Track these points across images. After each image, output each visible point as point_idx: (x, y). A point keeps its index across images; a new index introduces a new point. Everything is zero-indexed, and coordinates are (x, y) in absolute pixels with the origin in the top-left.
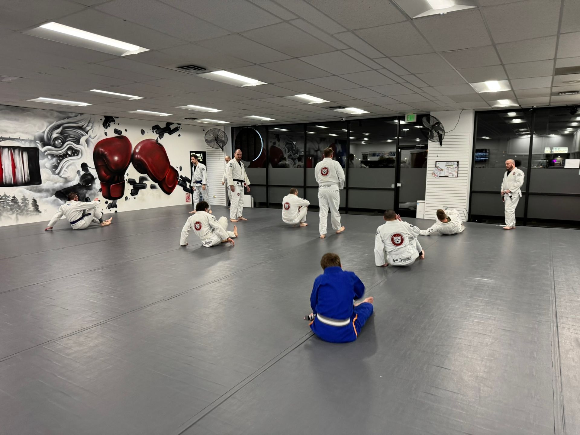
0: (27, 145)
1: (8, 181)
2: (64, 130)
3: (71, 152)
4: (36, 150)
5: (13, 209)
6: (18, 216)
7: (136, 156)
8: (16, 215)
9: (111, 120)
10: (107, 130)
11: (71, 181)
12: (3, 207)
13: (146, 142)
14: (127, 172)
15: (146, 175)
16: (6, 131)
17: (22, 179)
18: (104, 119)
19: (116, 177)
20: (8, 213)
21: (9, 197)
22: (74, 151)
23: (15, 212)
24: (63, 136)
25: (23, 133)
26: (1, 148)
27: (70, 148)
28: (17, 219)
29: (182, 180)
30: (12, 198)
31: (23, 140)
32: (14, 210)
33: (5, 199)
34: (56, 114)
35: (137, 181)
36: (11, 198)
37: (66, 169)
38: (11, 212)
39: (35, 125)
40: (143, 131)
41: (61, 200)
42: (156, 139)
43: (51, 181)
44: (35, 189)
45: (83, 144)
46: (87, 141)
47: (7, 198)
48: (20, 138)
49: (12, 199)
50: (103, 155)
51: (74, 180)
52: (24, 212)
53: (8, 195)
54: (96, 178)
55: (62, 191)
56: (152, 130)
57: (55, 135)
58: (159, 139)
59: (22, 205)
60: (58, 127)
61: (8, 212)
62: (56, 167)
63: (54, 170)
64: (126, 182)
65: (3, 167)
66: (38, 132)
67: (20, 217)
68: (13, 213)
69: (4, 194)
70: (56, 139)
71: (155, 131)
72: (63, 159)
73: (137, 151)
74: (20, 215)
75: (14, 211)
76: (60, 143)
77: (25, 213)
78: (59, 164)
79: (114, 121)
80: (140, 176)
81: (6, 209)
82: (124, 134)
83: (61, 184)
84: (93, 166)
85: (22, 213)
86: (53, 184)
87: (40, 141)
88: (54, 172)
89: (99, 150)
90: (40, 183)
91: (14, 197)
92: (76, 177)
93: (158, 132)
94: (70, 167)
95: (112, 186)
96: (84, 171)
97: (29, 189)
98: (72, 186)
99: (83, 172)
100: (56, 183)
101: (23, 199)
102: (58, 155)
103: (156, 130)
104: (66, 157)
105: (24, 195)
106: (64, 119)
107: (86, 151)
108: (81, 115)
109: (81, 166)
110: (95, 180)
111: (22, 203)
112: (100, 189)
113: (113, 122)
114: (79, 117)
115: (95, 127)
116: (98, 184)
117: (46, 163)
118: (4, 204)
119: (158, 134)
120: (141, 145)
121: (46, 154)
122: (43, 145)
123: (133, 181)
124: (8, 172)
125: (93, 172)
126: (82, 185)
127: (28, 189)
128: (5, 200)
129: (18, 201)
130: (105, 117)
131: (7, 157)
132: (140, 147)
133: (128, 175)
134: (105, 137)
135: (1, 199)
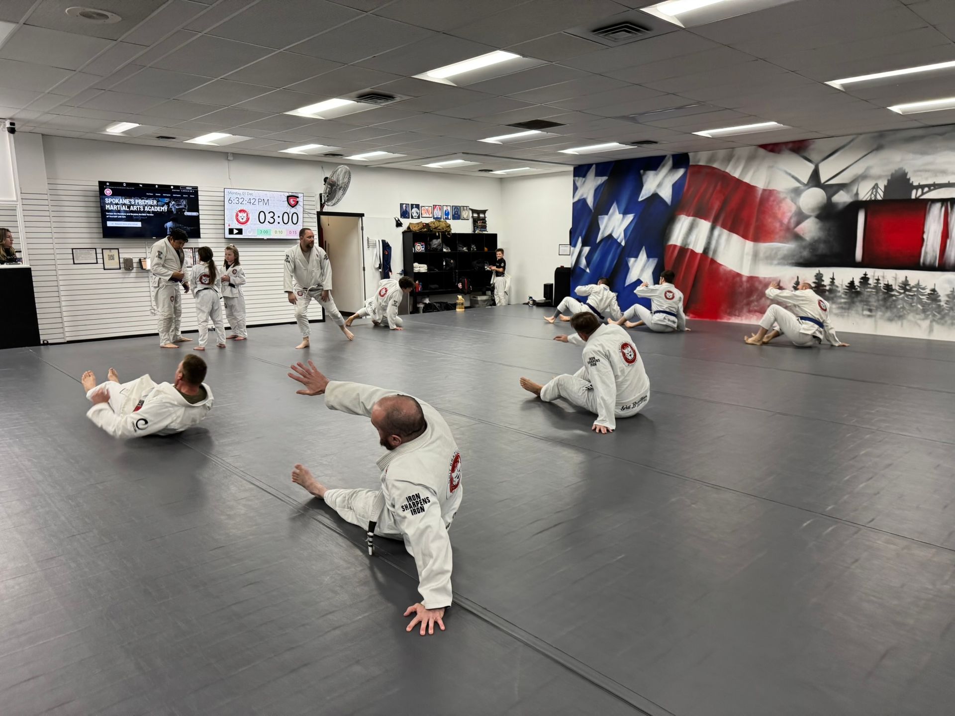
1: (929, 260)
5: (928, 310)
6: (934, 324)
8: (931, 322)
12: (911, 305)
16: (944, 172)
20: (918, 317)
21: (924, 289)
23: (931, 316)
26: (929, 203)
28: (931, 330)
30: (930, 292)
32: (929, 313)
33: (918, 291)
36: (928, 291)
38: (922, 316)
47: (920, 290)
49: (929, 294)
52: (947, 318)
53: (923, 284)
59: (945, 305)
61: (917, 314)
65: (925, 236)
67: (936, 327)
68: (926, 318)
69: (917, 282)
74: (938, 323)
75: (929, 315)
77: (949, 322)
81: (915, 308)
85: (942, 321)
91: (934, 290)
101: (951, 296)
105: (953, 289)
111: (947, 302)
118: (912, 299)
124: (933, 246)
128: (916, 293)
129: (940, 298)
131: (937, 218)
135: (910, 291)
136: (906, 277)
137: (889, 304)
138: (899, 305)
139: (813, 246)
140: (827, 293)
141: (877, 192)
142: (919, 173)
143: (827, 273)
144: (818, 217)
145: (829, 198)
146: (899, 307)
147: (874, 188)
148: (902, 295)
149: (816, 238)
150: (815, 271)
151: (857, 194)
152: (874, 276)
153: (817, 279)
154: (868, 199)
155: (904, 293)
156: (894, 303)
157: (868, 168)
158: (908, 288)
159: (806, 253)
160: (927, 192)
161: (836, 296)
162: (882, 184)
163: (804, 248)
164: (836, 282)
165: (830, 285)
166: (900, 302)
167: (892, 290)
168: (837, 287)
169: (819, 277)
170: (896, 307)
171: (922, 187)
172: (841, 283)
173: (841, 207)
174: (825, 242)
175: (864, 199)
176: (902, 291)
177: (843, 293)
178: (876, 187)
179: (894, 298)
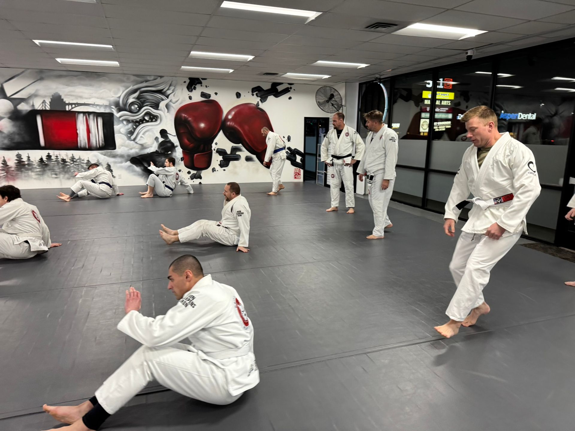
0: (102, 110)
1: (83, 145)
2: (141, 94)
3: (149, 117)
4: (111, 115)
7: (229, 123)
9: (197, 82)
10: (191, 94)
11: (148, 148)
13: (242, 107)
14: (215, 141)
15: (240, 145)
16: (81, 97)
17: (97, 143)
18: (188, 81)
19: (202, 145)
21: (83, 160)
22: (152, 117)
24: (140, 101)
25: (98, 98)
26: (77, 114)
27: (148, 114)
29: (290, 152)
31: (98, 105)
33: (80, 162)
34: (133, 78)
35: (229, 152)
36: (86, 162)
37: (143, 136)
39: (110, 91)
40: (238, 94)
41: (137, 166)
42: (256, 103)
43: (127, 146)
44: (109, 154)
45: (163, 110)
46: (167, 106)
48: (95, 104)
50: (186, 121)
51: (151, 147)
53: (82, 158)
54: (177, 146)
55: (138, 158)
56: (251, 93)
57: (131, 100)
58: (260, 103)
60: (135, 91)
62: (131, 133)
63: (129, 135)
64: (214, 152)
65: (78, 132)
66: (113, 97)
69: (79, 157)
70: (132, 104)
71: (255, 93)
72: (140, 124)
73: (230, 117)
76: (136, 108)
78: (135, 129)
79: (201, 83)
80: (232, 146)
82: (213, 97)
83: (137, 150)
84: (175, 134)
86: (128, 150)
87: (115, 106)
88: (129, 138)
89: (181, 116)
90: (115, 148)
91: (88, 161)
92: (153, 143)
93: (259, 95)
94: (147, 133)
95: (197, 156)
96: (164, 138)
97: (104, 154)
98: (149, 153)
99: (162, 139)
100: (131, 149)
102: (134, 121)
103: (257, 92)
104: (143, 123)
105: (98, 159)
106: (142, 82)
107: (166, 116)
108: (161, 78)
109: (160, 133)
110: (176, 148)
112: (181, 158)
113: (200, 85)
114: (159, 80)
115: (177, 90)
116: (178, 153)
117: (120, 129)
118: (78, 166)
119: (260, 97)
120: (236, 110)
121: (121, 119)
122: (118, 111)
123: (223, 151)
124: (83, 137)
125: (175, 140)
126: (160, 152)
127: (102, 154)
130: (190, 79)
131: (82, 122)
132: (233, 113)
133: (216, 144)
134: (189, 102)
135: (76, 162)
136: (73, 154)
137: (66, 170)
138: (72, 170)
139: (10, 136)
140: (27, 166)
141: (45, 105)
142: (68, 96)
143: (25, 154)
144: (10, 118)
145: (15, 106)
146: (72, 171)
147: (43, 103)
148: (73, 165)
149: (12, 132)
150: (16, 152)
151: (33, 106)
152: (54, 154)
153: (18, 158)
154: (41, 109)
155: (73, 163)
156: (69, 169)
157: (37, 90)
158: (75, 160)
159: (6, 142)
160: (74, 107)
161: (33, 168)
162: (48, 101)
163: (5, 138)
164: (31, 159)
165: (27, 161)
166: (72, 168)
167: (67, 162)
168: (32, 162)
169: (19, 156)
170: (70, 171)
171: (72, 104)
172: (34, 160)
173: (24, 113)
174: (18, 134)
175: (39, 109)
176: (72, 162)
177: (37, 166)
178: (44, 102)
179: (68, 166)
